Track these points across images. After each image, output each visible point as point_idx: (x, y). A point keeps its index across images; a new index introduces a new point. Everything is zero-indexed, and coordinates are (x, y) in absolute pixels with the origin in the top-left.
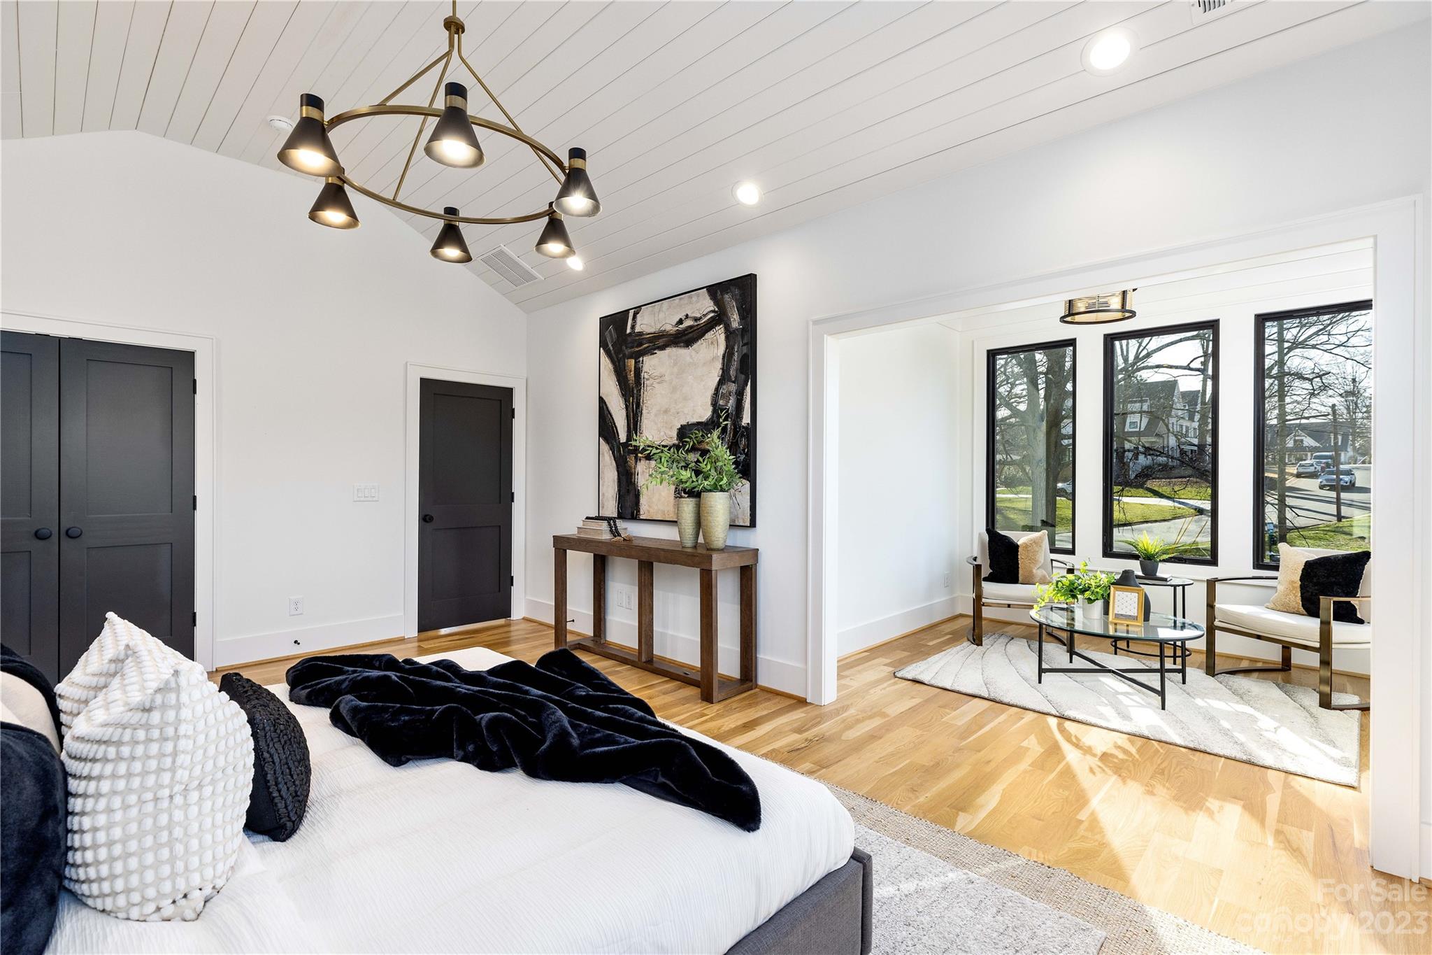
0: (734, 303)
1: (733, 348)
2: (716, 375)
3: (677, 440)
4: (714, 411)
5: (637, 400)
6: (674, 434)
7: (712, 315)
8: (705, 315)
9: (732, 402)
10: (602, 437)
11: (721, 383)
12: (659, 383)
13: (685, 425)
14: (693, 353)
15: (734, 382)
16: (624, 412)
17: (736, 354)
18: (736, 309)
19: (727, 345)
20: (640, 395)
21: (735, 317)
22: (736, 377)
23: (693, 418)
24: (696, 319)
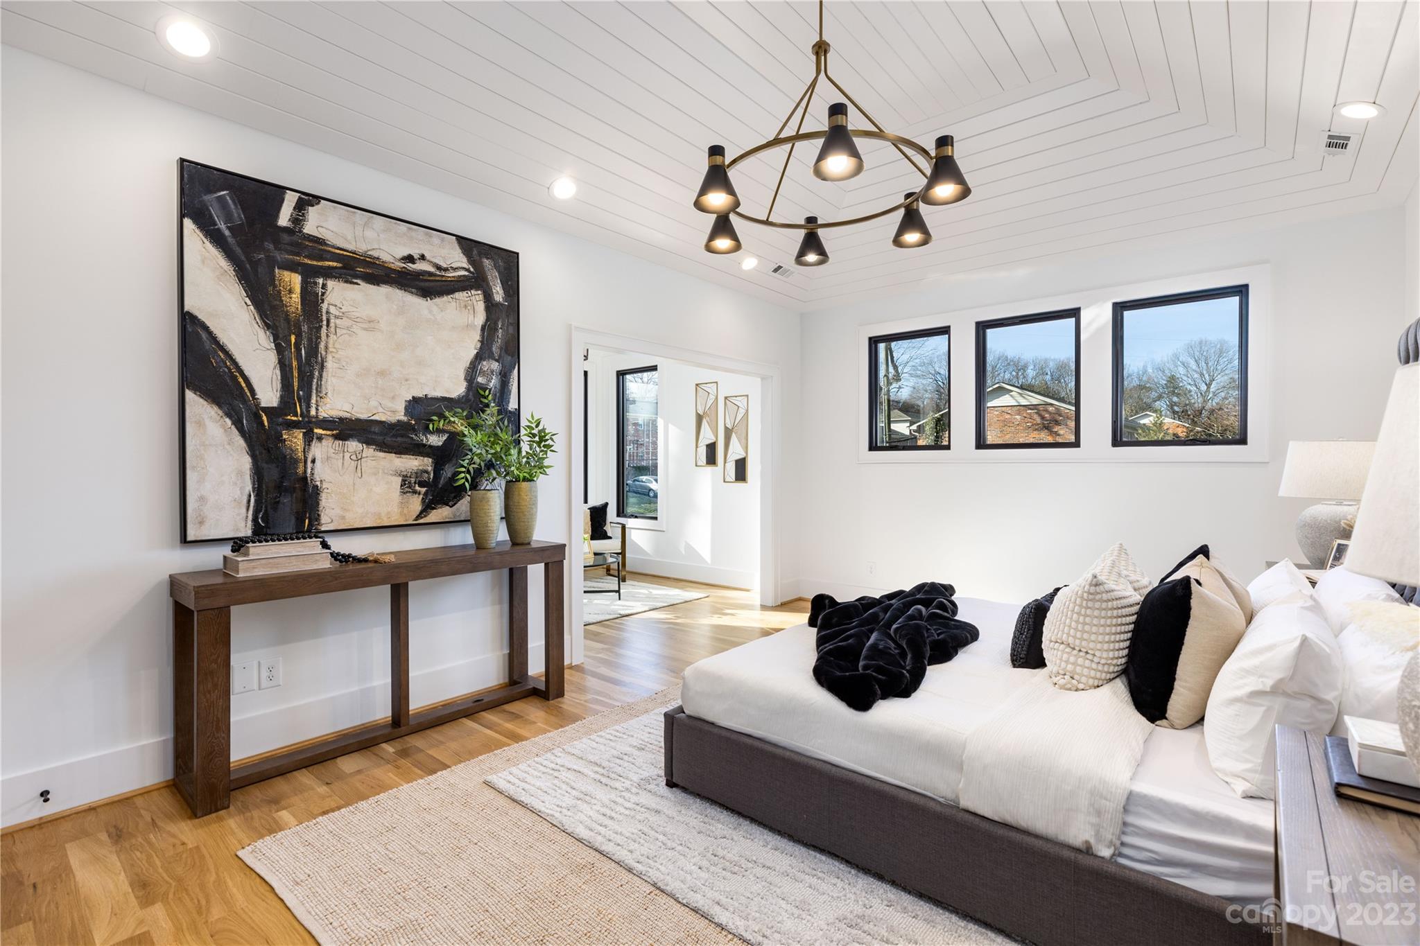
0: (497, 274)
1: (496, 324)
2: (473, 346)
3: (405, 415)
4: (469, 388)
5: (310, 340)
6: (401, 407)
7: (466, 273)
8: (455, 269)
9: (494, 382)
10: (195, 390)
11: (479, 357)
12: (365, 329)
13: (420, 398)
14: (435, 309)
15: (497, 361)
16: (272, 357)
17: (500, 330)
18: (499, 281)
19: (487, 316)
20: (320, 337)
21: (498, 289)
22: (500, 356)
23: (435, 390)
24: (439, 268)
